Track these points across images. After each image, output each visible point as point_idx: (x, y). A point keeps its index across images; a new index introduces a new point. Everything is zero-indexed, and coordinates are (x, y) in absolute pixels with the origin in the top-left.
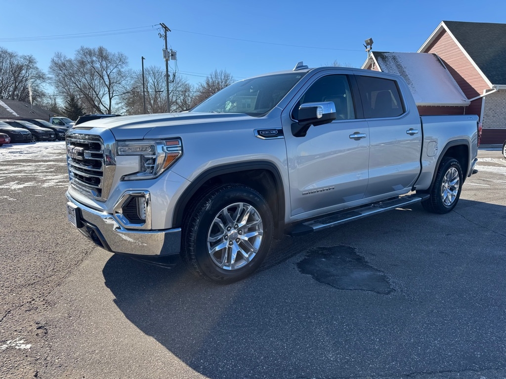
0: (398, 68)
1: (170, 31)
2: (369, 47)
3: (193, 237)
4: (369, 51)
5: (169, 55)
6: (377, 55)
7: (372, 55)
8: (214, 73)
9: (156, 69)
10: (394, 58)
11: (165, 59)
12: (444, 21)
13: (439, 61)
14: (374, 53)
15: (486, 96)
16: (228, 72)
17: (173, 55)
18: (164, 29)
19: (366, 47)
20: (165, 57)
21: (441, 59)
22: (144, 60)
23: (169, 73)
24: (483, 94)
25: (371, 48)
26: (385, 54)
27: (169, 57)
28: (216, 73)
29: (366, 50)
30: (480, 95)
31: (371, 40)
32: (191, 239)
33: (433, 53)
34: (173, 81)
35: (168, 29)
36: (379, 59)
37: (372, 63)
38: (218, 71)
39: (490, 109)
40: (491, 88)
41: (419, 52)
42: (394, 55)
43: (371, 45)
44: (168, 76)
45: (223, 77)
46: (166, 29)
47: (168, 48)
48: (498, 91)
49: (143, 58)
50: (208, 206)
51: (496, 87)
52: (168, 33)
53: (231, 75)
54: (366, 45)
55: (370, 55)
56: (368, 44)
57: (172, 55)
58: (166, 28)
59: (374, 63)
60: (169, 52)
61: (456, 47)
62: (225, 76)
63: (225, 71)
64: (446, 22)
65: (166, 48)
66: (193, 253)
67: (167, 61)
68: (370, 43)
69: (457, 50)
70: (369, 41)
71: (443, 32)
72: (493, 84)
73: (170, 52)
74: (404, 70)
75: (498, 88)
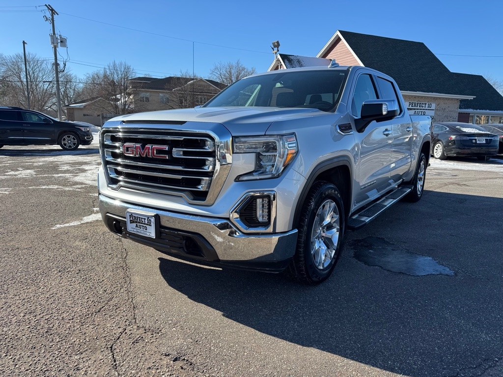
1: (58, 14)
2: (276, 49)
3: (303, 238)
4: (276, 53)
5: (58, 42)
6: (284, 57)
7: (279, 57)
8: (112, 64)
9: (31, 56)
10: (299, 61)
11: (52, 46)
12: (339, 31)
14: (280, 55)
16: (128, 64)
17: (63, 42)
18: (51, 12)
19: (273, 48)
20: (53, 43)
22: (25, 45)
23: (58, 62)
25: (278, 51)
26: (290, 57)
27: (57, 43)
28: (114, 65)
29: (274, 52)
31: (278, 42)
32: (301, 240)
33: (330, 58)
34: (63, 71)
35: (55, 12)
36: (286, 61)
37: (279, 65)
38: (117, 63)
41: (318, 56)
42: (298, 58)
43: (278, 48)
44: (56, 64)
45: (123, 69)
46: (52, 12)
47: (56, 33)
49: (24, 43)
50: (312, 204)
52: (55, 16)
53: (132, 68)
54: (273, 47)
55: (277, 57)
56: (275, 46)
57: (61, 42)
58: (52, 10)
59: (281, 65)
60: (57, 38)
61: (350, 55)
62: (125, 68)
63: (125, 63)
64: (341, 32)
65: (54, 34)
66: (302, 255)
67: (55, 48)
68: (277, 45)
69: (351, 57)
70: (276, 44)
71: (338, 40)
73: (59, 38)
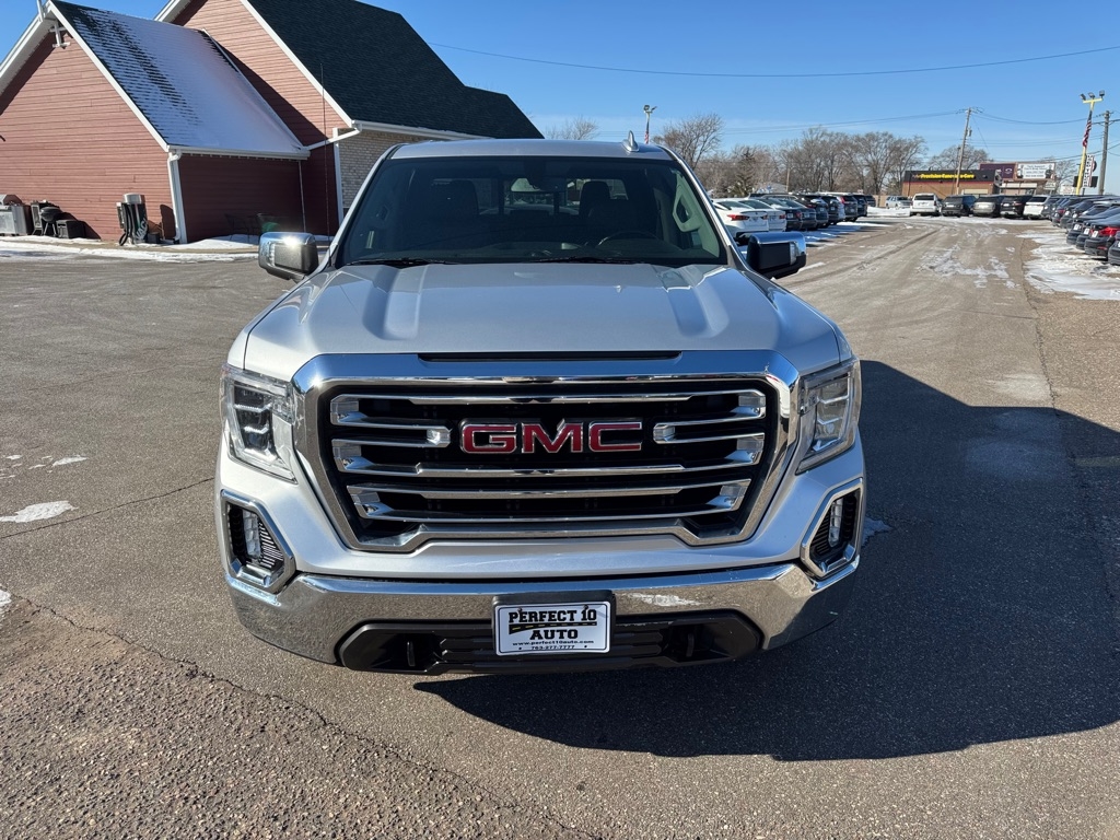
0: (138, 57)
6: (69, 12)
10: (116, 28)
13: (216, 48)
15: (339, 142)
21: (223, 48)
24: (334, 137)
26: (91, 13)
30: (327, 139)
33: (197, 27)
36: (78, 23)
39: (350, 168)
40: (350, 126)
41: (161, 18)
42: (111, 18)
48: (363, 132)
51: (356, 125)
55: (44, 8)
59: (65, 33)
72: (352, 118)
74: (153, 62)
75: (361, 128)
